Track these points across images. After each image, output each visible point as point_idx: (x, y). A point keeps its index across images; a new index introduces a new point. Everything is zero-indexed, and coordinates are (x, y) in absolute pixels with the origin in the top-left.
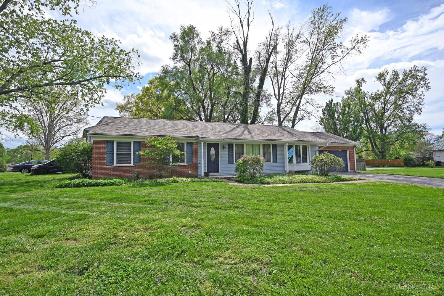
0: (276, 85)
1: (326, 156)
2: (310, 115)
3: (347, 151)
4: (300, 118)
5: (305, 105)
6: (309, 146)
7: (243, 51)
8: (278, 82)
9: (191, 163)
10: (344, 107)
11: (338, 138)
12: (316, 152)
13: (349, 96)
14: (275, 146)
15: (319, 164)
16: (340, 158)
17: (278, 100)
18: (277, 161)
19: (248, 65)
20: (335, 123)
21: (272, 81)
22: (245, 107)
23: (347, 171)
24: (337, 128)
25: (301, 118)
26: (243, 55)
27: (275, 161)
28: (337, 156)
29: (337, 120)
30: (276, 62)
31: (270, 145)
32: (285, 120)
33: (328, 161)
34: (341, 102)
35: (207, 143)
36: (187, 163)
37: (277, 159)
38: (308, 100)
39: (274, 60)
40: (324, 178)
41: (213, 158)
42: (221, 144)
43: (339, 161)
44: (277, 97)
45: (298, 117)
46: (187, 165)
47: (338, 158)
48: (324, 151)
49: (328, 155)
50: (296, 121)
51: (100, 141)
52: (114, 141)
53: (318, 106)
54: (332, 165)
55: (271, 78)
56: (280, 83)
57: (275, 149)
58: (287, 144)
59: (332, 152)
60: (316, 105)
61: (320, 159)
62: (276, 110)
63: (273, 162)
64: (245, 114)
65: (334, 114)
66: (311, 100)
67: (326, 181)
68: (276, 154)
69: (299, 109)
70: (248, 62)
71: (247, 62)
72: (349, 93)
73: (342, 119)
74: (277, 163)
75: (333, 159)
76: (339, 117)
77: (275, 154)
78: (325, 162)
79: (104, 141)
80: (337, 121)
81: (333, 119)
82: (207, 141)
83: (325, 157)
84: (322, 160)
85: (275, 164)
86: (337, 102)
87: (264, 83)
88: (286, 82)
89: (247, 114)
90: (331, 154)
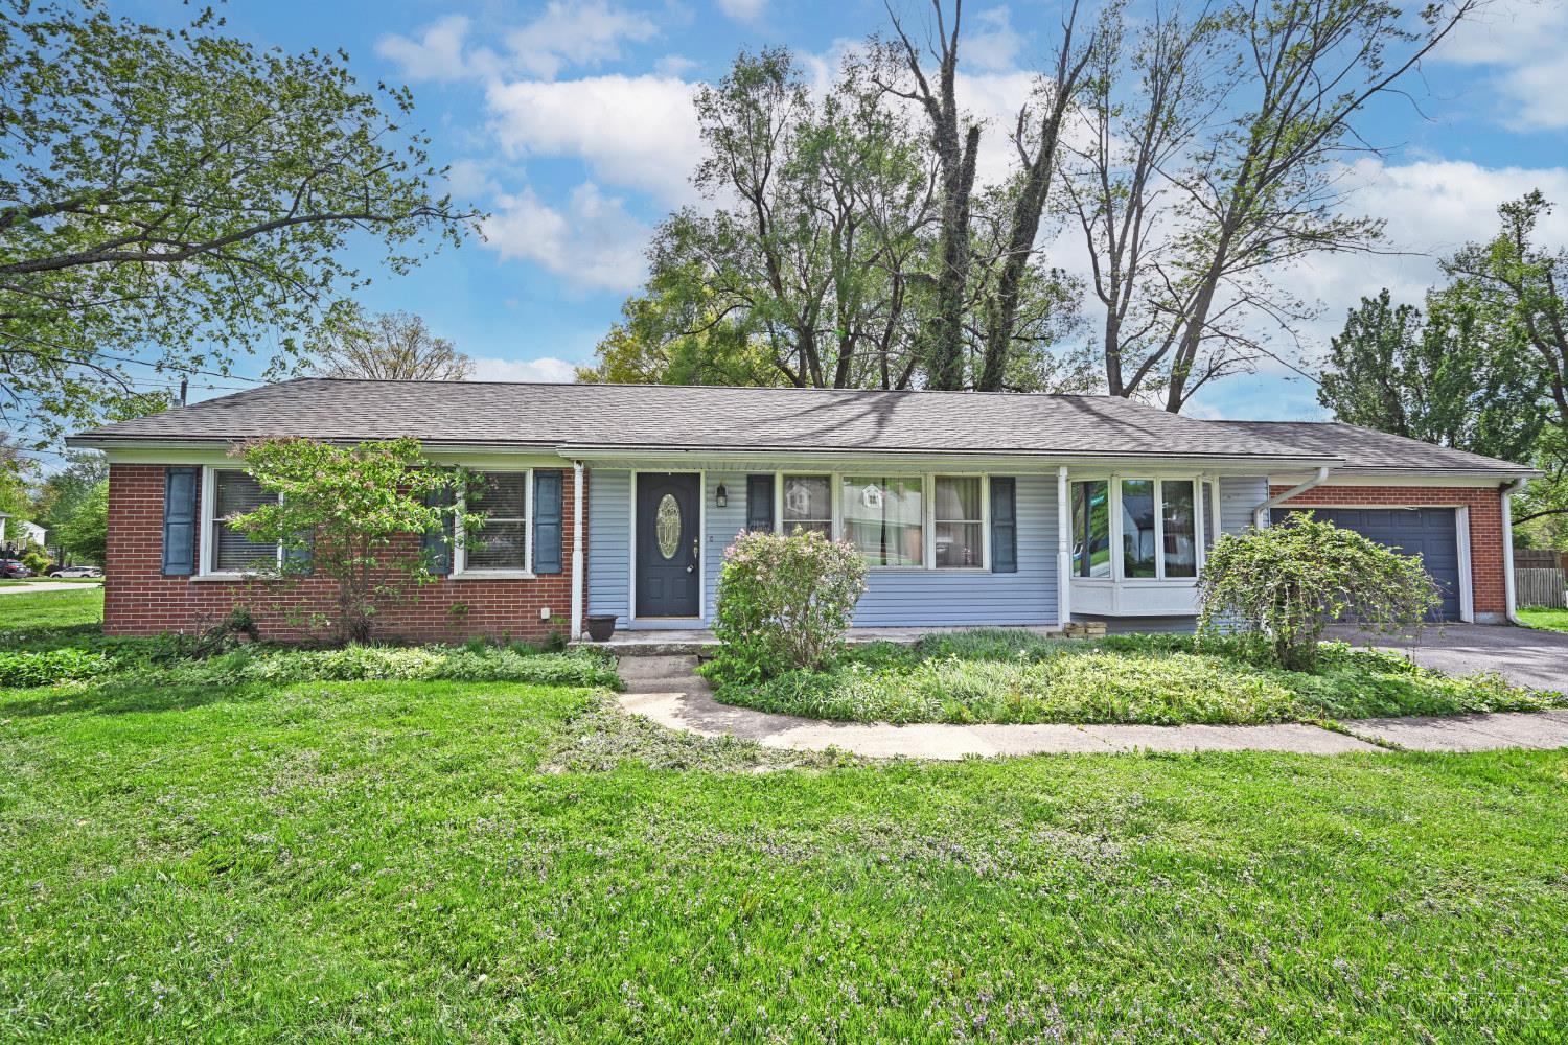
0: (1102, 245)
1: (1297, 543)
2: (1256, 352)
3: (1453, 511)
4: (1206, 367)
5: (1232, 314)
6: (1207, 487)
7: (940, 100)
8: (1111, 229)
9: (555, 569)
10: (1436, 321)
11: (1400, 444)
12: (1253, 515)
13: (1465, 276)
14: (1004, 487)
15: (1245, 588)
16: (1407, 553)
17: (1111, 303)
18: (1014, 562)
19: (962, 156)
20: (1393, 394)
21: (1088, 231)
22: (948, 335)
23: (1452, 612)
24: (1401, 417)
25: (1211, 371)
26: (937, 117)
27: (1007, 560)
28: (1380, 539)
29: (1405, 380)
30: (1104, 147)
31: (977, 480)
32: (1142, 384)
33: (1311, 575)
34: (1422, 307)
35: (638, 475)
36: (534, 570)
37: (1014, 550)
38: (1247, 289)
39: (1097, 141)
40: (1273, 688)
41: (668, 548)
42: (707, 478)
43: (1393, 574)
44: (1107, 294)
45: (1199, 366)
46: (533, 577)
47: (1386, 552)
48: (1294, 509)
49: (1316, 534)
50: (1190, 383)
51: (140, 467)
52: (198, 470)
53: (1299, 312)
54: (1340, 597)
55: (1084, 221)
56: (1117, 233)
57: (1003, 502)
58: (1063, 473)
59: (1341, 518)
60: (1289, 310)
61: (1258, 556)
62: (1101, 347)
63: (994, 570)
64: (947, 364)
65: (1388, 357)
66: (1262, 289)
67: (1282, 711)
68: (1013, 529)
69: (1206, 331)
70: (962, 143)
71: (956, 145)
72: (1462, 262)
73: (1430, 377)
74: (1015, 571)
75: (1353, 559)
76: (1411, 367)
77: (1006, 528)
78: (1290, 576)
79: (158, 467)
80: (1403, 388)
81: (1383, 379)
82: (639, 464)
83: (1288, 550)
84: (1266, 566)
85: (1005, 577)
86: (1402, 306)
87: (1036, 228)
88: (1144, 224)
89: (957, 361)
90: (1338, 526)
